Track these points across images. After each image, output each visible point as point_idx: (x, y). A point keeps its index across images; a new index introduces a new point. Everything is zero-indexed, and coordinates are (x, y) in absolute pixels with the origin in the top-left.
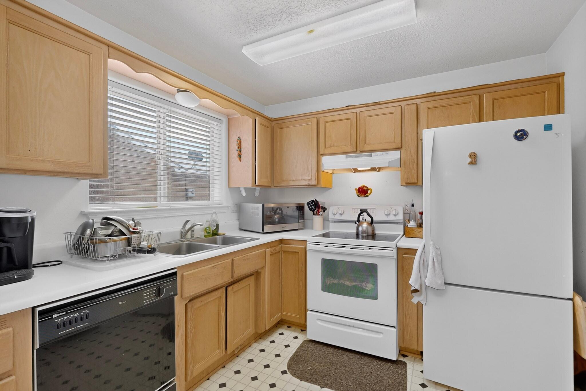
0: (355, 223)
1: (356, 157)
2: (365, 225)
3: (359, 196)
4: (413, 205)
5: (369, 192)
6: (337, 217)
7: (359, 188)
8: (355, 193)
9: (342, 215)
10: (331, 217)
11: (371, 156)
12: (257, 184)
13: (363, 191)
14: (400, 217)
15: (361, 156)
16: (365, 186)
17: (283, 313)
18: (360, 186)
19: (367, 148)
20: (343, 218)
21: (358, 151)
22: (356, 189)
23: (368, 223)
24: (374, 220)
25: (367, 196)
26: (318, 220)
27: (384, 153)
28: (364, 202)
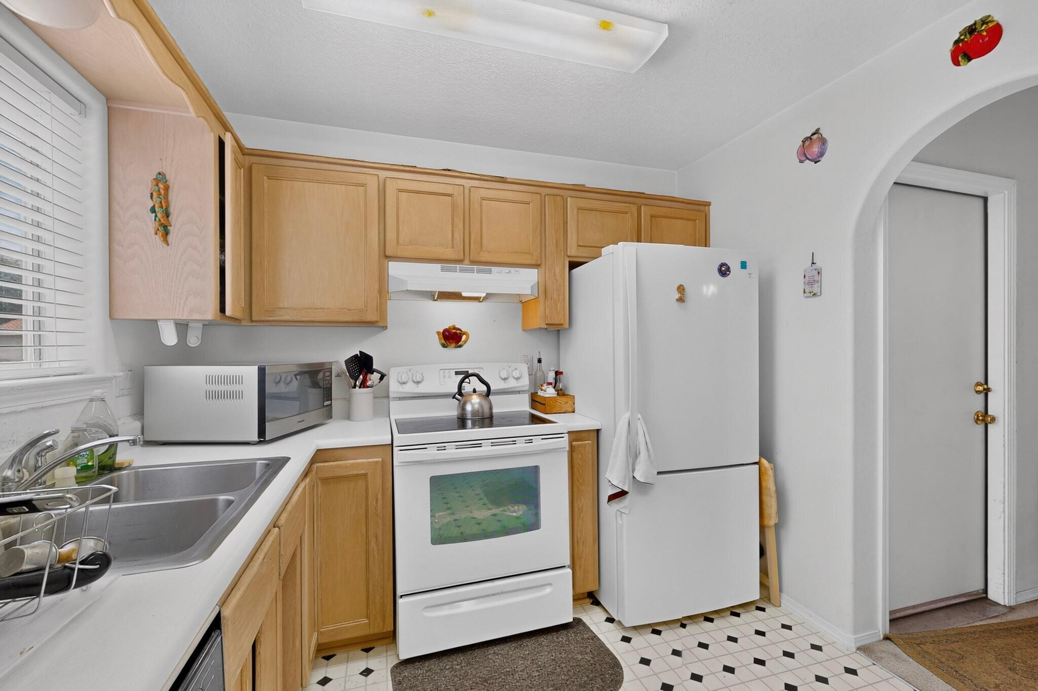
0: (454, 397)
1: (462, 271)
2: (475, 399)
3: (444, 346)
4: (540, 361)
5: (464, 337)
6: (410, 388)
7: (445, 331)
8: (436, 341)
9: (420, 385)
10: (394, 387)
11: (490, 272)
12: (228, 312)
13: (452, 337)
14: (525, 382)
15: (472, 271)
16: (457, 326)
17: (322, 630)
18: (447, 327)
19: (485, 257)
20: (423, 389)
21: (467, 261)
22: (438, 333)
23: (480, 395)
24: (492, 388)
25: (461, 346)
26: (362, 396)
27: (513, 270)
28: (459, 358)
